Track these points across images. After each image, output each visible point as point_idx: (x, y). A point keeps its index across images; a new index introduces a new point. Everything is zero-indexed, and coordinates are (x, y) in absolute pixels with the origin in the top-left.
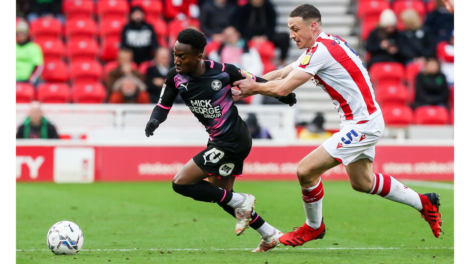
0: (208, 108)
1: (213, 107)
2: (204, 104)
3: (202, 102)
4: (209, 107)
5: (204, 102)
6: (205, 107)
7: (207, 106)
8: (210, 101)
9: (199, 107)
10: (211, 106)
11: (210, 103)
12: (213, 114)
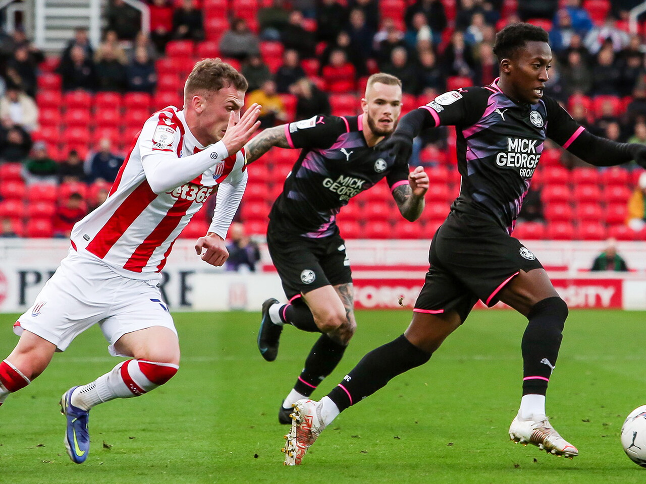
0: (529, 154)
1: (536, 155)
2: (526, 146)
3: (525, 142)
4: (531, 153)
5: (527, 143)
6: (526, 153)
7: (529, 152)
8: (535, 141)
9: (517, 153)
10: (534, 152)
11: (535, 146)
12: (530, 169)
